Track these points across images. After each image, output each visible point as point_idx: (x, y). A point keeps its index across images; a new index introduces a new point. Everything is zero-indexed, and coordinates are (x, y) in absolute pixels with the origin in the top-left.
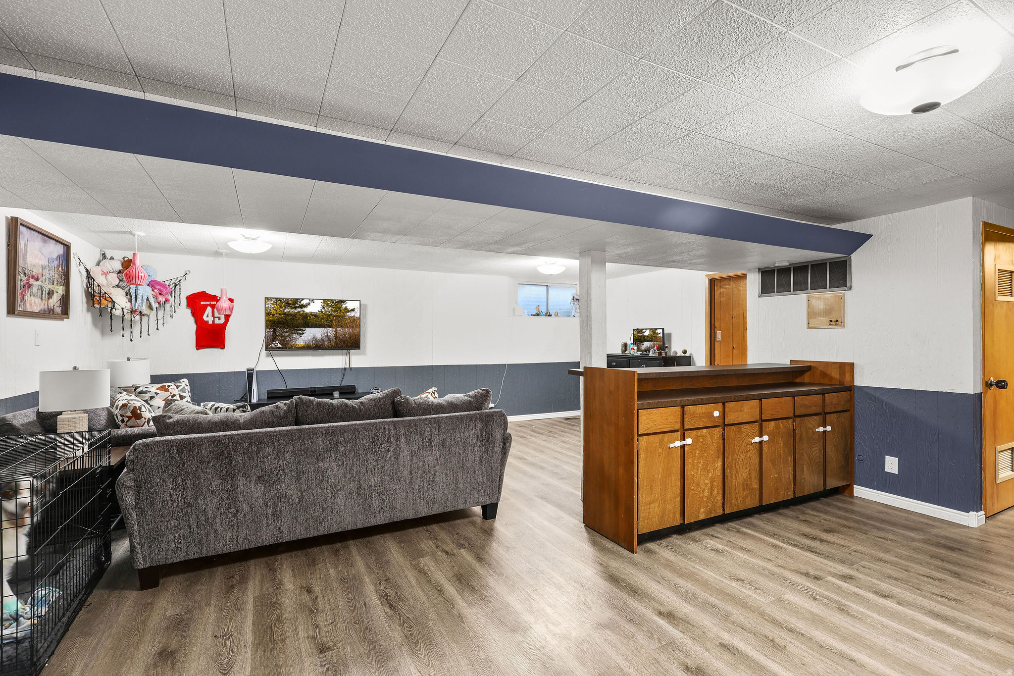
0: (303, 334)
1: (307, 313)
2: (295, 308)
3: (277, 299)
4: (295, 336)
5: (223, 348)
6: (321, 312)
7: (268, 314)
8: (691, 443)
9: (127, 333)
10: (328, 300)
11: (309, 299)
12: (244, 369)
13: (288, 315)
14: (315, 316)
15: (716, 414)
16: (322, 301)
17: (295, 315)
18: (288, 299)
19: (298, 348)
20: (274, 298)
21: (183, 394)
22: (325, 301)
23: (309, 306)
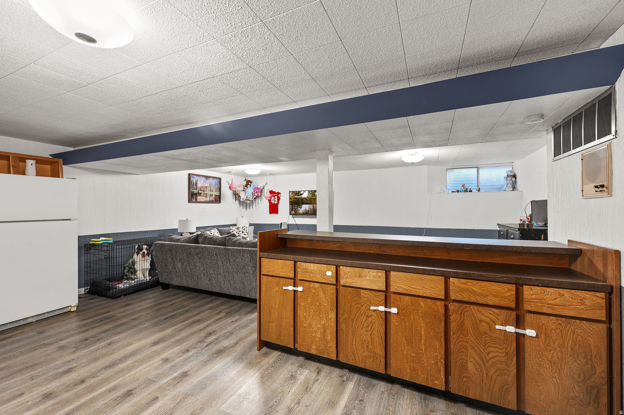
0: (302, 207)
1: (303, 198)
2: (299, 195)
3: (293, 191)
4: (299, 208)
5: (278, 214)
6: (308, 197)
7: (290, 199)
8: (301, 290)
9: (251, 208)
10: (310, 191)
11: (303, 191)
12: (279, 223)
13: (296, 199)
14: (306, 199)
15: (329, 273)
16: (308, 191)
17: (299, 199)
18: (296, 191)
19: (300, 214)
20: (292, 191)
21: (243, 231)
22: (309, 191)
23: (303, 194)
